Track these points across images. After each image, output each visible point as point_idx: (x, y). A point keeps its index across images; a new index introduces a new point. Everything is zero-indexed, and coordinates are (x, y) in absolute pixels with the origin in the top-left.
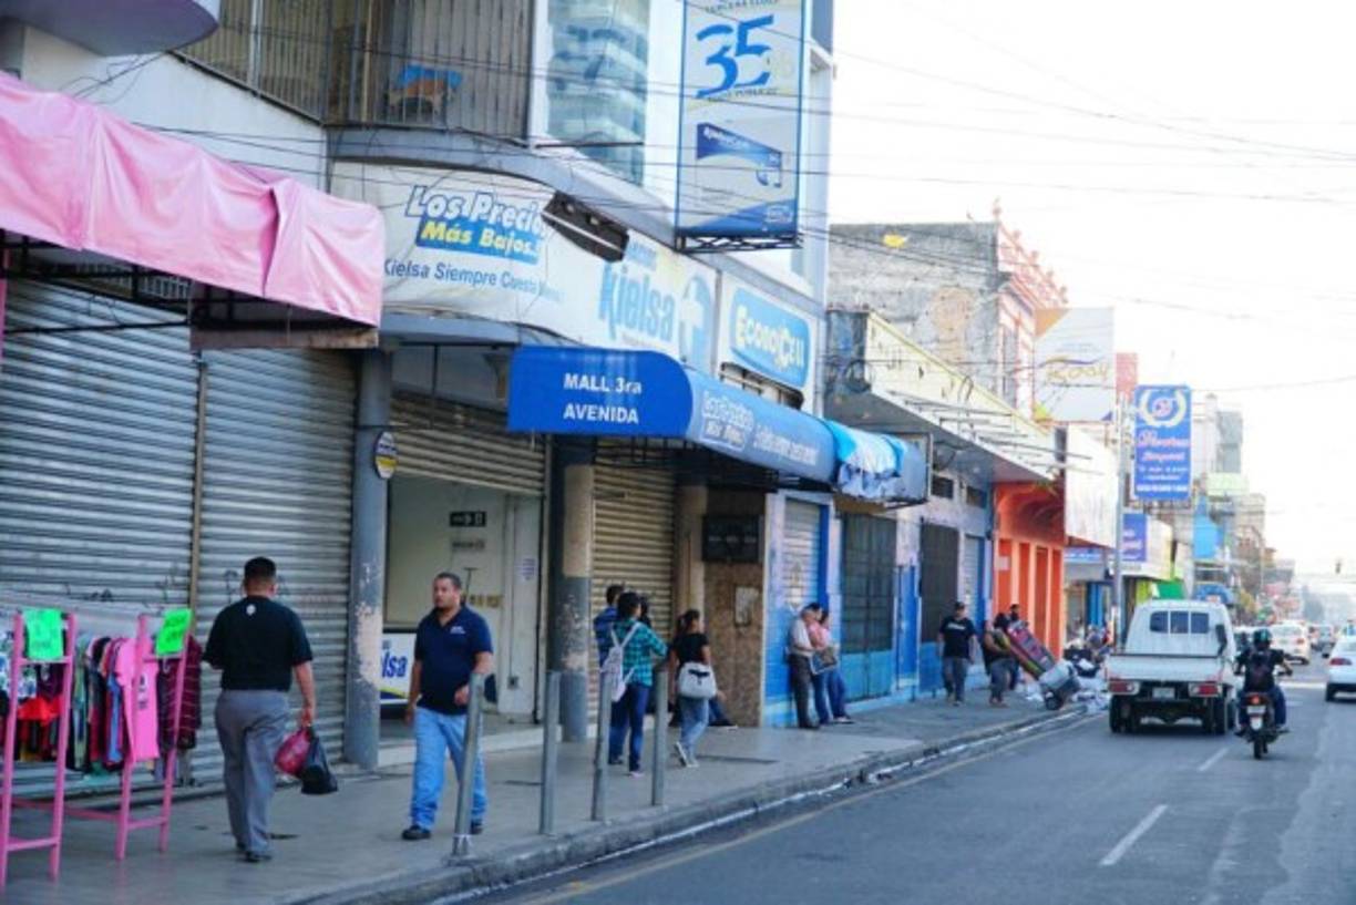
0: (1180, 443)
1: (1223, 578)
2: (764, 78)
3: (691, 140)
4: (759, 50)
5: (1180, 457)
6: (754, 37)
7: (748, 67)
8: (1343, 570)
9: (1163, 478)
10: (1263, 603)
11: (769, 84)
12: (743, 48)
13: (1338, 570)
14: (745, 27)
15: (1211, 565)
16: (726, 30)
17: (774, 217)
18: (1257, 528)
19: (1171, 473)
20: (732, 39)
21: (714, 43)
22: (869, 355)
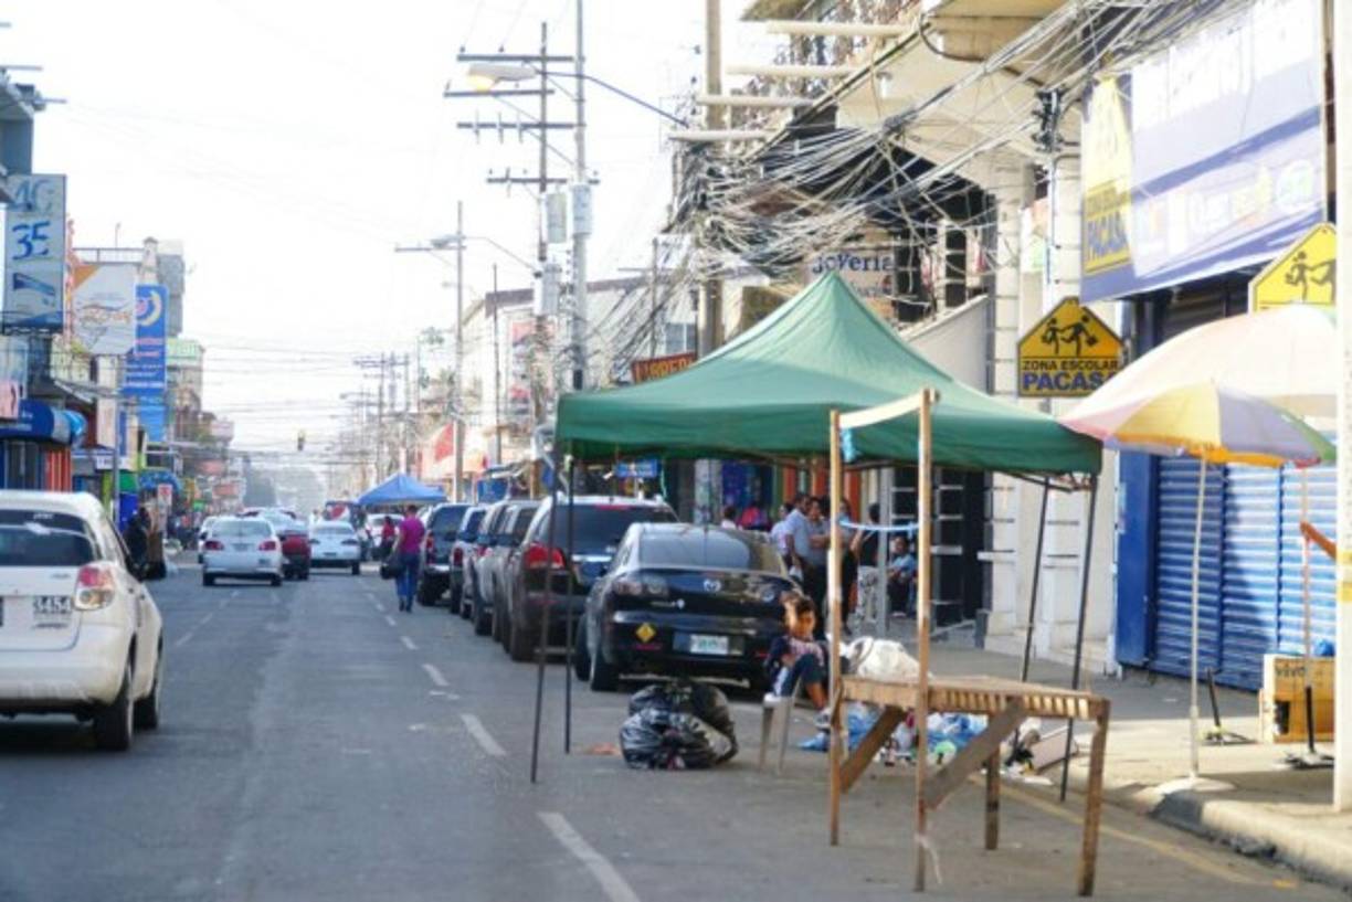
0: (156, 341)
1: (169, 462)
2: (45, 252)
3: (11, 282)
4: (43, 238)
5: (155, 354)
6: (41, 231)
7: (38, 246)
8: (307, 447)
9: (140, 374)
10: (201, 488)
11: (49, 255)
12: (35, 237)
13: (300, 447)
14: (36, 227)
15: (158, 448)
16: (25, 227)
17: (51, 320)
18: (195, 391)
19: (148, 370)
20: (30, 232)
21: (21, 234)
22: (52, 363)
